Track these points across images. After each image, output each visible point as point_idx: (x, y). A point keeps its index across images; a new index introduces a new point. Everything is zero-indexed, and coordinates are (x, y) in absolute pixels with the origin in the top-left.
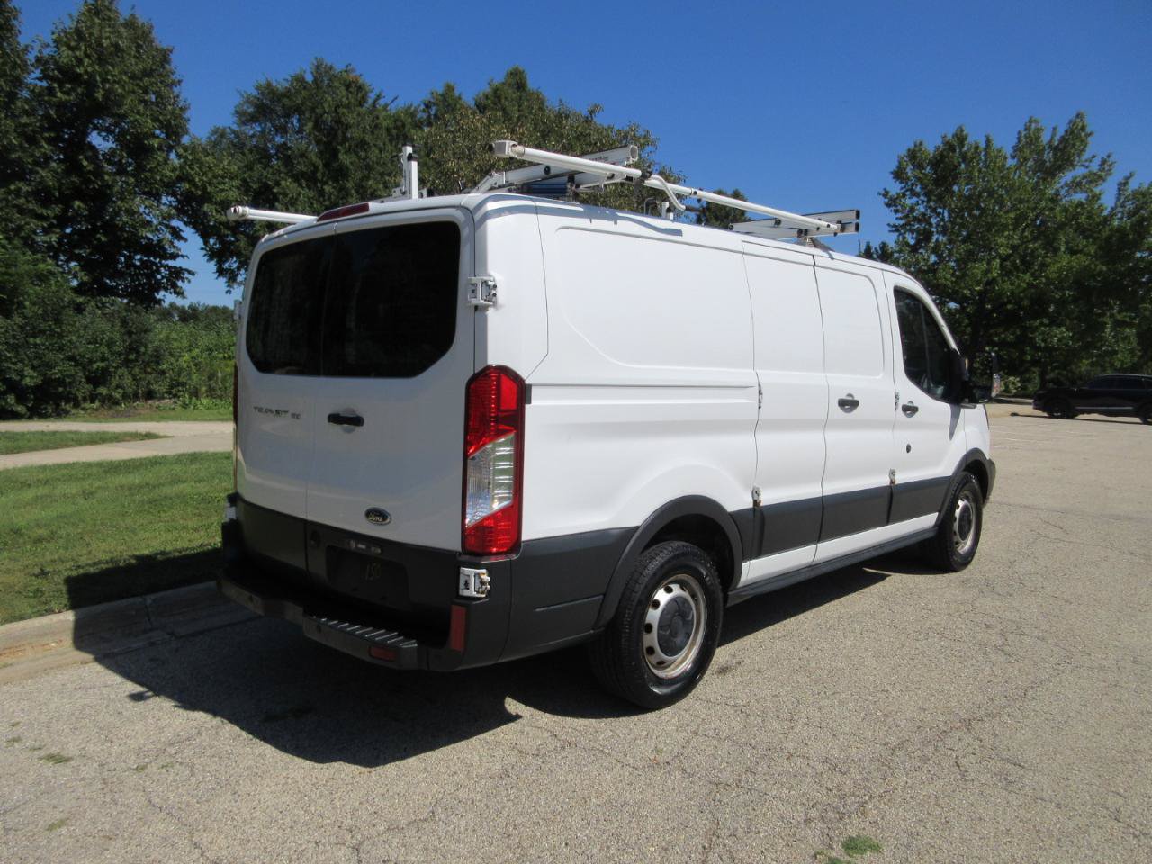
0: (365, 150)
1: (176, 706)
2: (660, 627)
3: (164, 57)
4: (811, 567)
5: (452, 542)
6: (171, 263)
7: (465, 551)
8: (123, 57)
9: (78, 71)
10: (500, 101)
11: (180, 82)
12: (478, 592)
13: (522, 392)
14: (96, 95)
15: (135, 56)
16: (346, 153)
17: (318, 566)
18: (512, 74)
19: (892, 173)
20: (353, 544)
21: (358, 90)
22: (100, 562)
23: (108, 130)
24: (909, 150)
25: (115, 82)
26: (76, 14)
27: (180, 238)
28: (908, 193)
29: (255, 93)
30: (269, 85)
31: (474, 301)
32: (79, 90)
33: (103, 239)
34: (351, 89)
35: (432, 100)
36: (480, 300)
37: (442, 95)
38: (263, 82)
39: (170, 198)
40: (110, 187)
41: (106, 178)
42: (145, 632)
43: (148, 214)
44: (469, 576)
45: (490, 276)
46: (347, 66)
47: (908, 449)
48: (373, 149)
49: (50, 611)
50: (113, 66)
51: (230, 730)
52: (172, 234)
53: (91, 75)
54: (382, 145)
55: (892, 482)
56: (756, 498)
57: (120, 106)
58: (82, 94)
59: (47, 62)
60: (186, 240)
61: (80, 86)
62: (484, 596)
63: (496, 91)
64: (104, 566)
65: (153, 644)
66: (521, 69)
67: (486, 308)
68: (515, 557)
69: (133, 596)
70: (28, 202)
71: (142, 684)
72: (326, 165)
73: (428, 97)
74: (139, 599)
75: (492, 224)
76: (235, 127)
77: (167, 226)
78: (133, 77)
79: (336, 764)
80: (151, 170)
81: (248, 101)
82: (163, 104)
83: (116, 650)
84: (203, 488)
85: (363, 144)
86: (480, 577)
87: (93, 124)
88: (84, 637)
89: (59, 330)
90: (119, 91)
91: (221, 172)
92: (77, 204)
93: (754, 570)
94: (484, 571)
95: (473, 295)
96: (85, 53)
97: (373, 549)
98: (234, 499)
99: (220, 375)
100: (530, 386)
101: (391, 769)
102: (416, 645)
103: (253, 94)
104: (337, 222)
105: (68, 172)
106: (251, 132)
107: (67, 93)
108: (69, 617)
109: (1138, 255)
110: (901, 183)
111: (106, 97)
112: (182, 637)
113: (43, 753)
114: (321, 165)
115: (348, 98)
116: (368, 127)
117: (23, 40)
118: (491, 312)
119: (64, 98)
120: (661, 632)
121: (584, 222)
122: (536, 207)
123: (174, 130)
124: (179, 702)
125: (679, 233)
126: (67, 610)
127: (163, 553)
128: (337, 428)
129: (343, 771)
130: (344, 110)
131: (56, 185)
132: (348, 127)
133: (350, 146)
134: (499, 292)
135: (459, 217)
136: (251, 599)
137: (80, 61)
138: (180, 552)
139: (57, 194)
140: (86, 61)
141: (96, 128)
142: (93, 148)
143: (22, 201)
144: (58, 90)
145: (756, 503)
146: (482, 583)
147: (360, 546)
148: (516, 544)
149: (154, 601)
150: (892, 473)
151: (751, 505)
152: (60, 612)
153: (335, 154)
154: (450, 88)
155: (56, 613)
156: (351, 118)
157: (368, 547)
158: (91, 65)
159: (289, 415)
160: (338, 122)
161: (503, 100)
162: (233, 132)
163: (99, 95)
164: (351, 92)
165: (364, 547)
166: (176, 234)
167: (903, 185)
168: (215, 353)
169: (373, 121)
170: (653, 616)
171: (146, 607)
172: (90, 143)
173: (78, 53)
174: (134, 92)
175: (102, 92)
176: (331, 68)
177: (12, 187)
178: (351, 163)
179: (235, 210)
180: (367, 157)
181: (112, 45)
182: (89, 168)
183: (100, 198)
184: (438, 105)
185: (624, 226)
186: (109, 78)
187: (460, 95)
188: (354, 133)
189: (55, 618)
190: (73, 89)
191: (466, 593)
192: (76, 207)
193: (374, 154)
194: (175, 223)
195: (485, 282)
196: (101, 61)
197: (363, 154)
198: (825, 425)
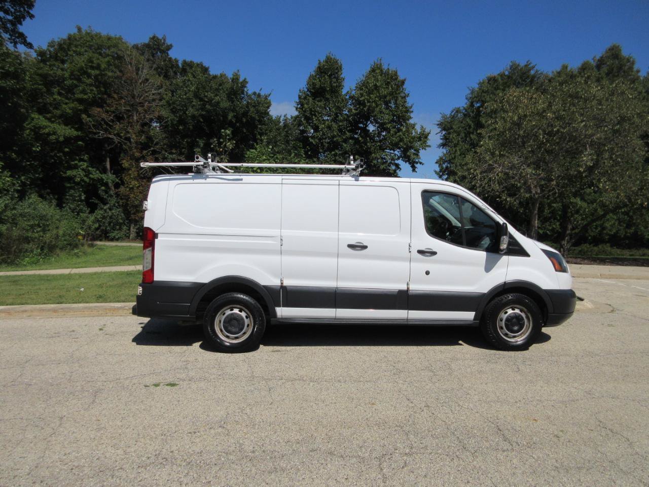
3: (402, 83)
4: (336, 319)
9: (361, 99)
11: (409, 94)
13: (154, 236)
18: (609, 50)
23: (375, 122)
25: (373, 102)
26: (365, 74)
32: (360, 108)
39: (398, 150)
41: (368, 144)
46: (527, 62)
47: (428, 273)
53: (365, 100)
55: (408, 288)
59: (353, 97)
61: (360, 106)
62: (140, 295)
66: (617, 45)
67: (145, 211)
68: (150, 285)
70: (340, 158)
87: (368, 121)
90: (374, 105)
100: (157, 234)
105: (355, 144)
111: (368, 109)
117: (344, 92)
121: (190, 181)
123: (404, 117)
125: (241, 180)
137: (361, 95)
142: (367, 131)
143: (337, 158)
145: (282, 284)
148: (152, 281)
150: (409, 285)
151: (280, 285)
166: (397, 166)
170: (221, 317)
172: (367, 129)
176: (518, 65)
177: (333, 153)
182: (362, 141)
185: (210, 180)
186: (371, 100)
194: (398, 162)
198: (338, 255)
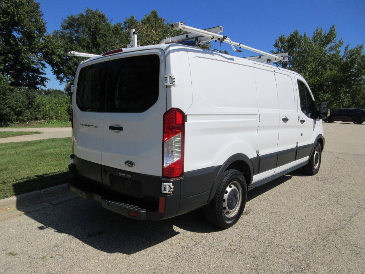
0: (105, 37)
1: (55, 231)
2: (228, 200)
3: (37, 6)
4: (273, 176)
5: (159, 173)
6: (41, 76)
7: (164, 176)
8: (24, 6)
9: (9, 11)
10: (149, 21)
11: (43, 15)
12: (169, 192)
13: (184, 117)
14: (15, 19)
15: (28, 6)
16: (99, 38)
17: (106, 181)
18: (153, 12)
19: (274, 45)
20: (120, 174)
21: (102, 18)
22: (24, 178)
23: (19, 31)
24: (279, 38)
25: (21, 14)
27: (45, 67)
28: (279, 51)
29: (67, 19)
30: (72, 16)
31: (166, 84)
32: (9, 17)
33: (19, 67)
34: (100, 17)
35: (127, 21)
36: (169, 83)
37: (130, 20)
38: (70, 16)
39: (41, 54)
40: (21, 50)
41: (19, 47)
42: (41, 203)
43: (34, 59)
44: (166, 186)
45: (172, 74)
47: (302, 135)
48: (108, 37)
49: (7, 197)
50: (20, 9)
51: (76, 240)
52: (42, 66)
53: (13, 12)
54: (111, 36)
55: (297, 146)
56: (258, 153)
57: (23, 22)
58: (10, 19)
60: (47, 68)
61: (9, 16)
62: (171, 193)
63: (148, 18)
64: (25, 180)
65: (44, 208)
66: (156, 11)
67: (170, 86)
68: (182, 178)
69: (36, 190)
71: (42, 223)
72: (92, 43)
73: (126, 20)
74: (38, 191)
75: (172, 55)
76: (61, 30)
77: (40, 63)
78: (27, 13)
79: (116, 254)
80: (34, 44)
81: (65, 22)
82: (37, 22)
83: (31, 210)
84: (57, 150)
85: (105, 36)
86: (169, 186)
87: (14, 28)
88: (20, 206)
89: (5, 98)
90: (23, 17)
91: (58, 45)
92: (10, 55)
93: (257, 178)
94: (171, 184)
95: (166, 82)
96: (11, 4)
97: (128, 176)
98: (73, 156)
99: (59, 112)
100: (186, 115)
101: (136, 255)
102: (146, 211)
103: (67, 20)
104: (110, 56)
105: (6, 45)
106: (67, 32)
107: (5, 18)
108: (14, 198)
109: (352, 70)
110: (277, 48)
111: (18, 20)
112: (55, 204)
113: (7, 252)
114: (91, 42)
115: (99, 20)
116: (106, 30)
118: (172, 88)
119: (4, 20)
120: (228, 202)
121: (202, 55)
122: (187, 49)
123: (41, 30)
124: (56, 230)
125: (233, 59)
126: (13, 196)
127: (46, 174)
128: (112, 131)
129: (119, 256)
130: (98, 24)
131: (2, 49)
132: (100, 30)
133: (100, 36)
134: (175, 80)
135: (159, 52)
136: (81, 193)
137: (9, 8)
138: (52, 174)
139: (3, 52)
140: (11, 7)
141: (15, 30)
142: (14, 37)
144: (2, 17)
145: (258, 155)
146: (171, 188)
147: (123, 174)
148: (182, 174)
149: (44, 192)
150: (297, 143)
151: (256, 156)
152: (10, 197)
153: (95, 39)
154: (133, 17)
155: (9, 197)
156: (100, 27)
157: (126, 175)
158: (13, 9)
159: (94, 127)
160: (97, 28)
161: (151, 21)
162: (61, 32)
163: (16, 19)
164: (100, 18)
165: (124, 175)
167: (278, 49)
168: (57, 105)
169: (108, 28)
170: (226, 196)
171: (41, 194)
172: (13, 35)
173: (8, 5)
174: (27, 18)
175: (17, 18)
176: (92, 11)
178: (101, 42)
179: (71, 53)
180: (106, 40)
181: (20, 2)
182: (13, 43)
183: (17, 53)
184: (129, 23)
185: (216, 57)
186: (19, 13)
187: (136, 19)
188: (102, 32)
189: (9, 199)
190: (7, 17)
191: (165, 192)
192: (9, 56)
193: (108, 39)
194: (43, 62)
195: (170, 77)
196: (16, 7)
197: (105, 39)
198: (278, 127)
